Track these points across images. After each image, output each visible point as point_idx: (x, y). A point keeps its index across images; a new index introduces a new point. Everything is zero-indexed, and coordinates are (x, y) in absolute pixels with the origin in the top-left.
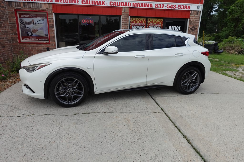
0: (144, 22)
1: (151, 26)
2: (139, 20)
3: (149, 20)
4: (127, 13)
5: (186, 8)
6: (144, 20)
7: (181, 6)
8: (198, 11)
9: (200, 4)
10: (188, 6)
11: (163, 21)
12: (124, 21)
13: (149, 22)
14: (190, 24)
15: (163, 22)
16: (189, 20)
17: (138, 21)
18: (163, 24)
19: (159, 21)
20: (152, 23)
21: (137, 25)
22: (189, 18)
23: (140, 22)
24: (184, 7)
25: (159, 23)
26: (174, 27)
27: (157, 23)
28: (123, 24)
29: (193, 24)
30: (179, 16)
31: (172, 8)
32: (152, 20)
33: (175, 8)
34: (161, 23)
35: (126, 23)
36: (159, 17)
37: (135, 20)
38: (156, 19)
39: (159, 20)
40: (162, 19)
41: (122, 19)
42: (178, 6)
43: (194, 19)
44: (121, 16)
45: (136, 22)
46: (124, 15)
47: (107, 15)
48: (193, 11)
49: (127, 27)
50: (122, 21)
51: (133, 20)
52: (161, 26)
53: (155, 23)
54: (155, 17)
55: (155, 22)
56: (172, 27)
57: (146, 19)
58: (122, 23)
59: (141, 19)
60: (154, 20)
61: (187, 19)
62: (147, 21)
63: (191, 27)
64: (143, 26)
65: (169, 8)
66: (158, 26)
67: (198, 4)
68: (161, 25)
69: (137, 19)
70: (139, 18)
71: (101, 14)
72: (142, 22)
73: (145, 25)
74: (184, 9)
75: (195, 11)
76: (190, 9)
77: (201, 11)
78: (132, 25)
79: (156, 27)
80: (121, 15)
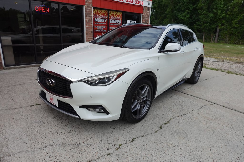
0: (105, 15)
1: (112, 19)
2: (101, 11)
3: (110, 12)
4: (91, 3)
5: (140, 4)
6: (106, 12)
7: (137, 1)
8: (149, 7)
9: (150, 1)
10: (142, 2)
11: (122, 14)
12: (89, 12)
13: (110, 15)
14: (143, 19)
15: (122, 16)
16: (142, 15)
17: (100, 13)
18: (122, 17)
19: (119, 15)
20: (113, 16)
21: (99, 18)
22: (143, 14)
23: (102, 15)
24: (139, 2)
25: (119, 16)
26: (131, 21)
27: (117, 17)
28: (87, 16)
29: (146, 19)
30: (135, 11)
31: (130, 2)
32: (113, 13)
33: (132, 3)
34: (121, 16)
35: (90, 14)
36: (119, 10)
37: (97, 12)
38: (116, 12)
39: (119, 13)
40: (121, 13)
41: (86, 9)
42: (134, 1)
43: (146, 14)
44: (84, 7)
45: (98, 14)
46: (87, 5)
47: (68, 3)
48: (146, 7)
49: (91, 19)
50: (86, 12)
51: (96, 12)
52: (121, 20)
53: (115, 17)
54: (116, 10)
55: (115, 15)
56: (130, 21)
57: (107, 12)
58: (86, 14)
59: (103, 11)
60: (115, 13)
61: (141, 14)
62: (108, 14)
63: (144, 22)
64: (105, 19)
65: (128, 2)
66: (118, 20)
67: (149, 1)
68: (121, 18)
69: (99, 11)
70: (101, 10)
71: (62, 2)
72: (104, 15)
73: (106, 18)
74: (139, 5)
75: (147, 7)
76: (143, 5)
77: (150, 7)
78: (95, 18)
79: (117, 20)
80: (85, 5)
